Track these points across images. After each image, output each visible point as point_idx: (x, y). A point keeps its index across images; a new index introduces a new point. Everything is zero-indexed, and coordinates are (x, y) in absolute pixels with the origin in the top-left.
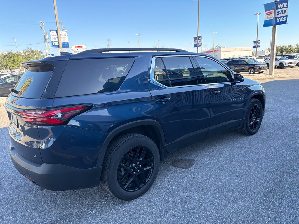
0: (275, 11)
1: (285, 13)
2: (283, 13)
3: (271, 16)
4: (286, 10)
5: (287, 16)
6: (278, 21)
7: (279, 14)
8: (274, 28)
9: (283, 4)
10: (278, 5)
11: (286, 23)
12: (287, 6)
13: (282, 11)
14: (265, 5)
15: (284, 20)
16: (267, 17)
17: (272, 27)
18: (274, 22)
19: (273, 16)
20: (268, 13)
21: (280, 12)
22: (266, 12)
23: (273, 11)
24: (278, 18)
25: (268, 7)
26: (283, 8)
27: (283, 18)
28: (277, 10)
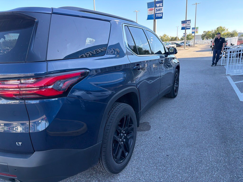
0: (155, 9)
1: (161, 11)
2: (160, 11)
3: (152, 12)
4: (162, 9)
5: (162, 13)
6: (157, 16)
7: (157, 11)
8: (155, 21)
9: (159, 4)
10: (157, 4)
11: (162, 18)
12: (162, 6)
13: (159, 9)
14: (148, 3)
15: (160, 16)
16: (150, 13)
17: (153, 20)
18: (154, 17)
19: (154, 12)
20: (150, 10)
21: (158, 10)
22: (149, 9)
23: (153, 8)
24: (157, 14)
25: (150, 5)
26: (160, 6)
27: (160, 14)
28: (156, 8)
